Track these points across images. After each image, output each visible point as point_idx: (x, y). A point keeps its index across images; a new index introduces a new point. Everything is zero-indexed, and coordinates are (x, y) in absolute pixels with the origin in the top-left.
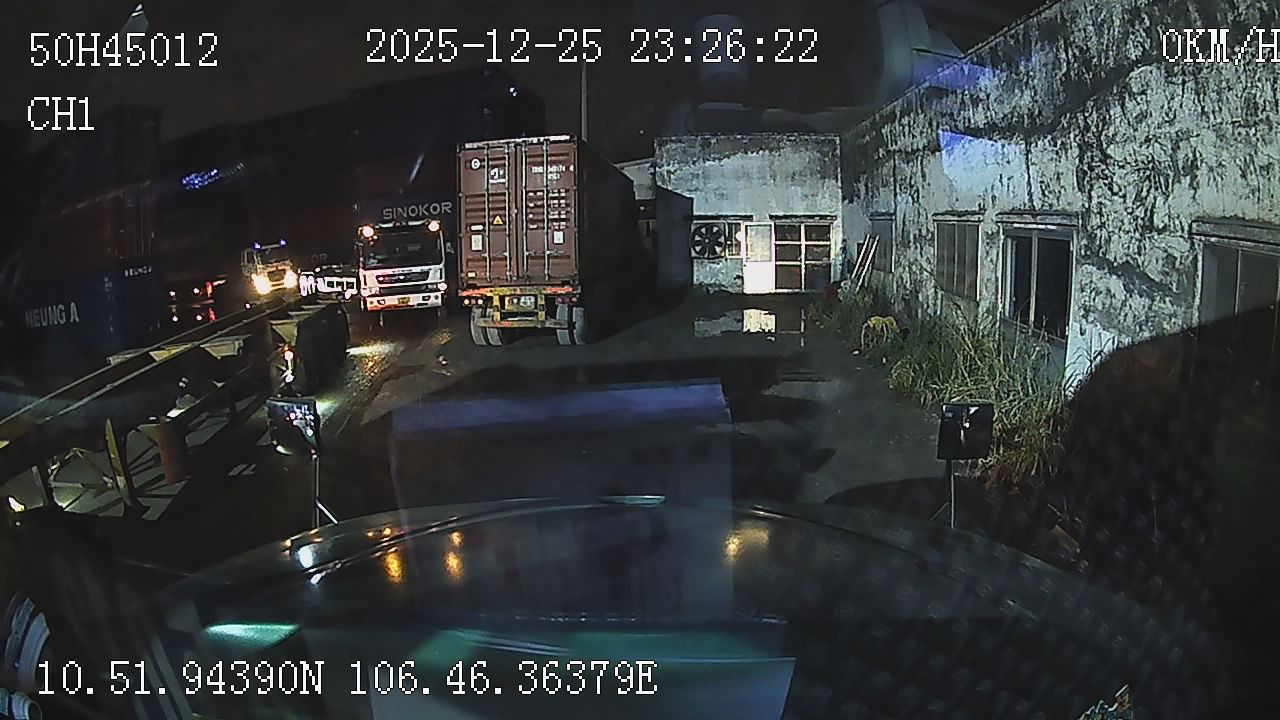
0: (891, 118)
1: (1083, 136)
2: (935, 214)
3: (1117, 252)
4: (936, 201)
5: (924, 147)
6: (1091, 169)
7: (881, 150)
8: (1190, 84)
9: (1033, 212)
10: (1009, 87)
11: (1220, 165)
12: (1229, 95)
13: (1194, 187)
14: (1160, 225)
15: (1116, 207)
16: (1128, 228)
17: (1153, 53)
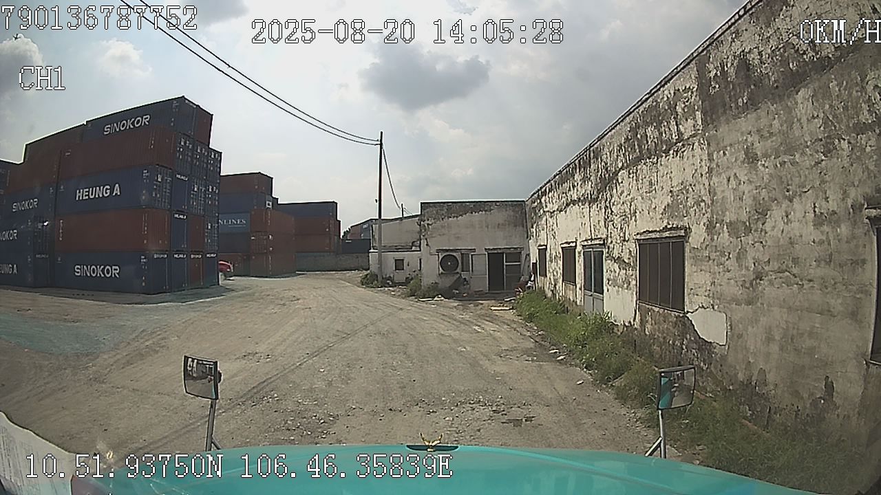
1: (606, 202)
2: (562, 244)
3: (616, 254)
4: (562, 239)
5: (558, 209)
6: (608, 217)
7: (542, 211)
8: (635, 178)
9: (592, 239)
10: (585, 179)
11: (643, 210)
12: (644, 180)
13: (636, 221)
14: (627, 239)
15: (615, 233)
16: (619, 241)
17: (625, 165)
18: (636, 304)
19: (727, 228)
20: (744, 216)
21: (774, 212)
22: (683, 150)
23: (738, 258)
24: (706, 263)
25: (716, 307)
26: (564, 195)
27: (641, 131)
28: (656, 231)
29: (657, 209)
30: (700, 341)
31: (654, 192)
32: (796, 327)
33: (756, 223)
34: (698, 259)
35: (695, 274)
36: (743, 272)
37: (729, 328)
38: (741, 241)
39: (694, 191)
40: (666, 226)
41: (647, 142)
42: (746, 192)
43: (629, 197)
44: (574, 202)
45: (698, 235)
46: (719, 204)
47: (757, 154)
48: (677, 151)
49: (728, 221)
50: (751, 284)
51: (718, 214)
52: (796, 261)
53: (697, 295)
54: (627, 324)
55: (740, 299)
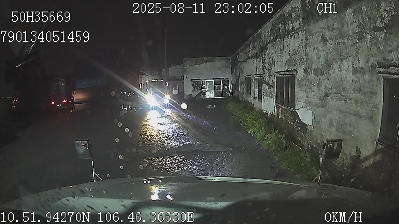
0: (238, 54)
1: (262, 58)
2: (245, 76)
3: (267, 82)
4: (245, 73)
5: (243, 61)
6: (263, 65)
7: (237, 62)
8: (274, 47)
9: (257, 74)
10: (254, 47)
11: (277, 62)
12: (278, 48)
13: (275, 66)
14: (271, 74)
15: (266, 72)
16: (268, 76)
17: (270, 41)
18: (275, 104)
19: (313, 72)
20: (321, 67)
21: (334, 65)
22: (294, 35)
23: (318, 86)
24: (304, 87)
25: (308, 108)
26: (246, 54)
27: (277, 26)
28: (283, 71)
29: (283, 62)
30: (302, 123)
31: (282, 54)
32: (343, 120)
33: (326, 70)
34: (300, 85)
35: (299, 92)
36: (320, 92)
37: (314, 118)
38: (319, 78)
39: (299, 54)
40: (287, 69)
41: (280, 31)
42: (322, 55)
43: (272, 56)
44: (250, 58)
45: (300, 74)
46: (309, 60)
47: (327, 38)
48: (292, 36)
49: (314, 68)
50: (324, 98)
51: (309, 65)
52: (344, 89)
53: (300, 102)
54: (271, 113)
55: (319, 105)
